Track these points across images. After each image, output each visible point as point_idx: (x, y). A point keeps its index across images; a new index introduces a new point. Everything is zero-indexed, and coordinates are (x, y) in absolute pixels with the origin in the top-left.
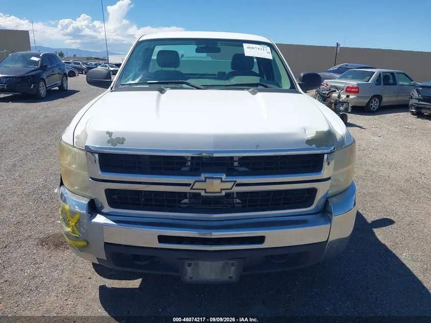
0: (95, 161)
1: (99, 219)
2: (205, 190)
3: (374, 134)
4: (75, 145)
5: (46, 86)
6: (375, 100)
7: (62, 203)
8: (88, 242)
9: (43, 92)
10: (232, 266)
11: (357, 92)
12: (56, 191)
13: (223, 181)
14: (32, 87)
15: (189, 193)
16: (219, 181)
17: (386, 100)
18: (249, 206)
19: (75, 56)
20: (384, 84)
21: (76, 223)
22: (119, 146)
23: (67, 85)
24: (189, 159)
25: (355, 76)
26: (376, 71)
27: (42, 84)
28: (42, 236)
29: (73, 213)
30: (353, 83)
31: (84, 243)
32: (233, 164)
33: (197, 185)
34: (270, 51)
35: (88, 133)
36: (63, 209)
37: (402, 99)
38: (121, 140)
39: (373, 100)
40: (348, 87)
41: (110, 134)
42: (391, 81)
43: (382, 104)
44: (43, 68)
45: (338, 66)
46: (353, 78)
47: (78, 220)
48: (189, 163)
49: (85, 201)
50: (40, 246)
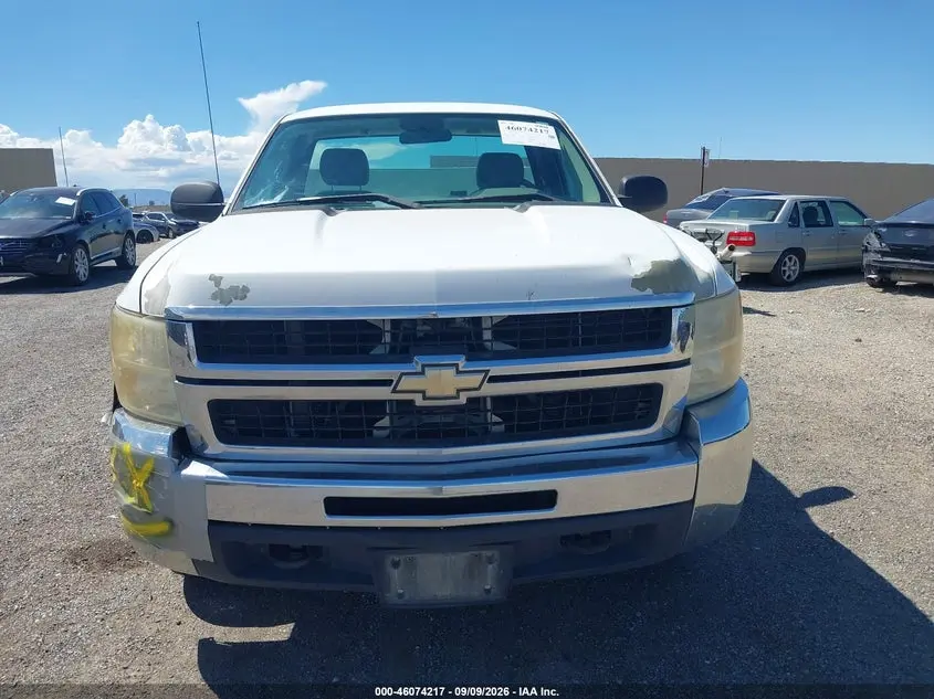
0: (189, 356)
1: (197, 469)
2: (423, 392)
3: (791, 324)
4: (144, 312)
5: (89, 258)
6: (790, 259)
7: (117, 441)
8: (172, 523)
9: (82, 270)
10: (490, 561)
11: (752, 243)
12: (103, 420)
13: (461, 372)
14: (59, 260)
15: (391, 401)
16: (452, 371)
17: (816, 257)
18: (520, 428)
19: (152, 203)
20: (807, 226)
21: (146, 482)
22: (236, 304)
23: (134, 256)
24: (388, 327)
25: (746, 210)
26: (788, 199)
27: (80, 252)
28: (74, 545)
29: (139, 459)
30: (743, 225)
31: (164, 527)
32: (481, 334)
33: (406, 383)
34: (554, 134)
35: (170, 282)
36: (120, 451)
37: (848, 255)
38: (241, 292)
39: (787, 259)
40: (731, 234)
41: (217, 280)
42: (821, 219)
43: (807, 268)
44: (83, 219)
45: (709, 194)
46: (741, 216)
47: (152, 474)
48: (387, 338)
49: (167, 433)
50: (70, 565)
